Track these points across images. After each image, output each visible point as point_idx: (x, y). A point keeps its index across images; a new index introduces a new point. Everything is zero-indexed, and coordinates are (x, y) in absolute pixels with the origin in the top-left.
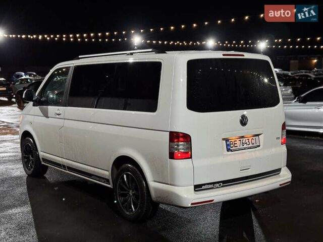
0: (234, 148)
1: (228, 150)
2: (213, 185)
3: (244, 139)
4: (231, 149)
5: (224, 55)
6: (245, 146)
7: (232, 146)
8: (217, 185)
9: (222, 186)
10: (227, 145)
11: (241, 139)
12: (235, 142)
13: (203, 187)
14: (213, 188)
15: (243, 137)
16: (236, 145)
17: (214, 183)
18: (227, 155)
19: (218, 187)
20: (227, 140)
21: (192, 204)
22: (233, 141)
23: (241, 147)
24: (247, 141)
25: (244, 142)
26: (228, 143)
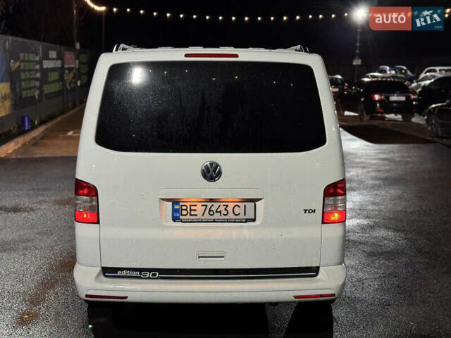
0: (188, 217)
1: (175, 219)
2: (140, 273)
3: (216, 205)
4: (181, 217)
5: (187, 56)
6: (217, 216)
7: (184, 212)
8: (148, 274)
9: (159, 278)
10: (174, 211)
11: (209, 204)
12: (192, 208)
13: (119, 273)
14: (139, 278)
15: (211, 200)
16: (193, 213)
17: (141, 270)
18: (171, 227)
19: (149, 278)
20: (175, 202)
21: (87, 296)
22: (188, 204)
23: (207, 216)
24: (222, 208)
25: (214, 209)
26: (176, 207)
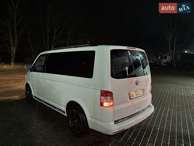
0: (133, 97)
1: (130, 99)
4: (132, 98)
5: (127, 48)
6: (138, 96)
8: (125, 119)
9: (128, 119)
10: (130, 96)
11: (136, 92)
13: (119, 121)
14: (123, 121)
21: (114, 133)
22: (132, 94)
23: (136, 96)
25: (137, 94)
